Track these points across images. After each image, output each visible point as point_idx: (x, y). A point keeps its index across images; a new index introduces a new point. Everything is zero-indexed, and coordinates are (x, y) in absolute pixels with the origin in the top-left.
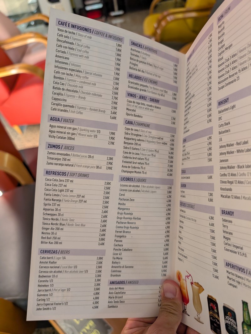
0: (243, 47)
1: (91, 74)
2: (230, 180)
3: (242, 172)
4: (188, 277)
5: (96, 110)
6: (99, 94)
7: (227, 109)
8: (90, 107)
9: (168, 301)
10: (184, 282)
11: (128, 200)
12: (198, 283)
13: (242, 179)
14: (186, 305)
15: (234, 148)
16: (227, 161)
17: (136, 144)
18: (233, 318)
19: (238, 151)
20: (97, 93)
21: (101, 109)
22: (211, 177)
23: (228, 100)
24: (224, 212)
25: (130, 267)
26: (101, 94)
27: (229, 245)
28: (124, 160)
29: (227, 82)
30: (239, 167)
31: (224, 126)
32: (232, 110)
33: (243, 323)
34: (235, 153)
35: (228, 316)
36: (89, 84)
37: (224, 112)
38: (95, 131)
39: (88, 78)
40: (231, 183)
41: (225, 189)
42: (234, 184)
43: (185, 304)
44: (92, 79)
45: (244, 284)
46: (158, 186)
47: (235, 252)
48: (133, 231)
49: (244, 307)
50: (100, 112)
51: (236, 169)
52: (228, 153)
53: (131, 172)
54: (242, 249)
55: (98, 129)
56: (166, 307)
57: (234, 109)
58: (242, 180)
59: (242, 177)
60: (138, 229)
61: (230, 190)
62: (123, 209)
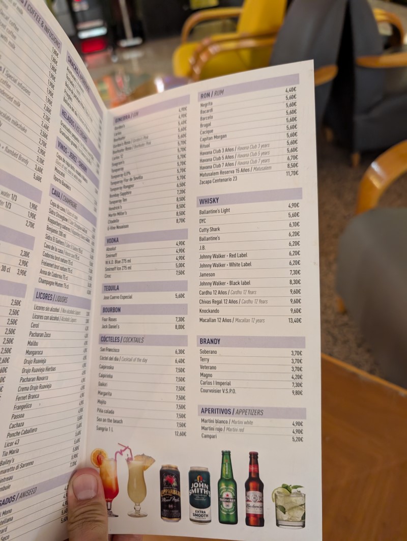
0: (245, 146)
1: (15, 81)
2: (216, 299)
3: (236, 290)
4: (121, 452)
5: (15, 155)
6: (23, 126)
7: (216, 212)
8: (7, 145)
9: (86, 505)
10: (112, 463)
11: (41, 335)
12: (143, 455)
13: (235, 297)
14: (111, 501)
15: (226, 261)
16: (213, 275)
17: (61, 234)
18: (204, 481)
19: (231, 265)
20: (19, 123)
21: (22, 156)
22: (182, 296)
23: (217, 200)
24: (203, 341)
25: (28, 464)
26: (26, 128)
27: (210, 383)
28: (45, 261)
29: (217, 177)
30: (231, 283)
31: (209, 231)
32: (223, 213)
33: (221, 480)
34: (227, 267)
35: (197, 482)
36: (11, 98)
37: (210, 214)
38: (9, 195)
39: (9, 87)
40: (219, 302)
41: (208, 311)
42: (223, 304)
43: (107, 501)
44: (14, 91)
45: (228, 429)
46: (78, 310)
47: (219, 391)
48: (42, 393)
49: (225, 458)
50: (20, 161)
51: (227, 285)
52: (215, 265)
53: (51, 283)
54: (229, 384)
55: (15, 193)
56: (86, 515)
57: (227, 213)
58: (235, 299)
59: (235, 295)
60: (50, 389)
61: (217, 311)
62: (34, 353)
